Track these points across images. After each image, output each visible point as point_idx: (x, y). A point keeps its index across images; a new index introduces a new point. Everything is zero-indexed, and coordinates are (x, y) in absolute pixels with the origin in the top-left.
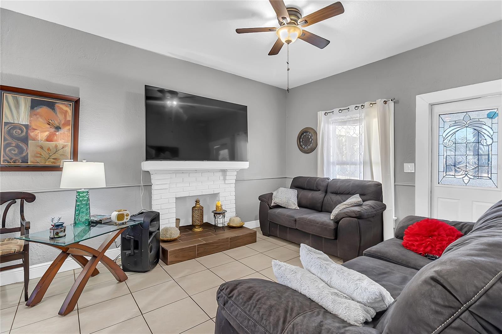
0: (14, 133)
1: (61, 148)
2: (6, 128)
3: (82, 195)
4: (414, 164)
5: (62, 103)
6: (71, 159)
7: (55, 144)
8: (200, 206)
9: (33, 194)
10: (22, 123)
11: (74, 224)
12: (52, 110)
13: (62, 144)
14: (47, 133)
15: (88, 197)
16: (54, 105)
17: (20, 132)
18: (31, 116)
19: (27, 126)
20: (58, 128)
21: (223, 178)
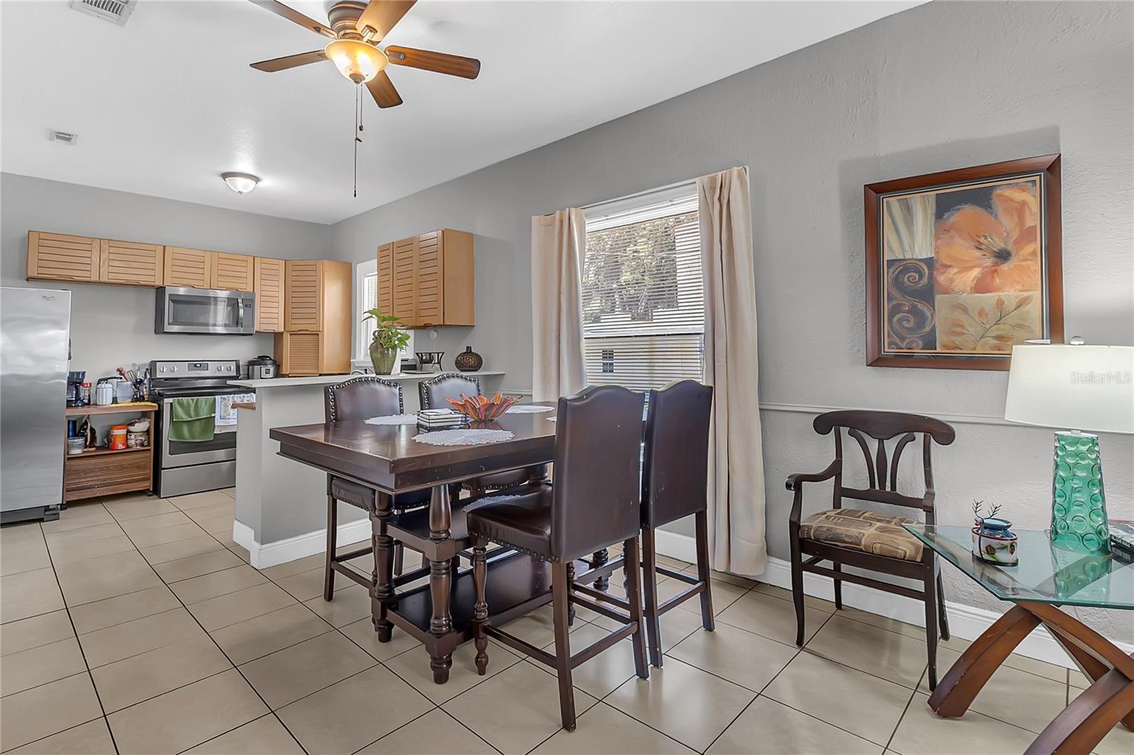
0: (906, 280)
1: (1014, 307)
2: (890, 274)
3: (1073, 449)
5: (1010, 184)
6: (1043, 338)
7: (996, 298)
9: (946, 425)
10: (920, 257)
11: (1053, 536)
12: (986, 209)
13: (1016, 297)
14: (975, 272)
15: (1096, 459)
16: (990, 194)
17: (917, 276)
18: (937, 237)
19: (929, 262)
20: (1003, 256)
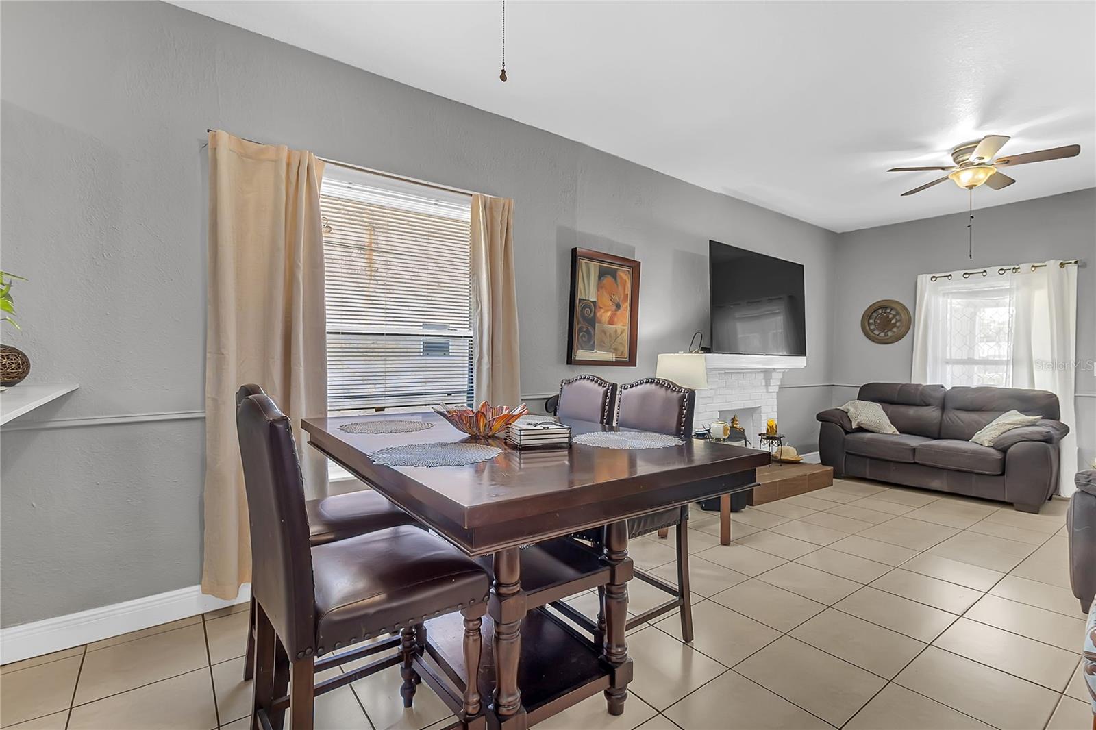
0: (585, 312)
1: (620, 333)
2: (578, 306)
5: (623, 270)
8: (740, 426)
10: (591, 300)
12: (614, 281)
14: (610, 313)
16: (617, 273)
17: (589, 311)
18: (598, 290)
19: (594, 304)
20: (618, 306)
21: (766, 382)
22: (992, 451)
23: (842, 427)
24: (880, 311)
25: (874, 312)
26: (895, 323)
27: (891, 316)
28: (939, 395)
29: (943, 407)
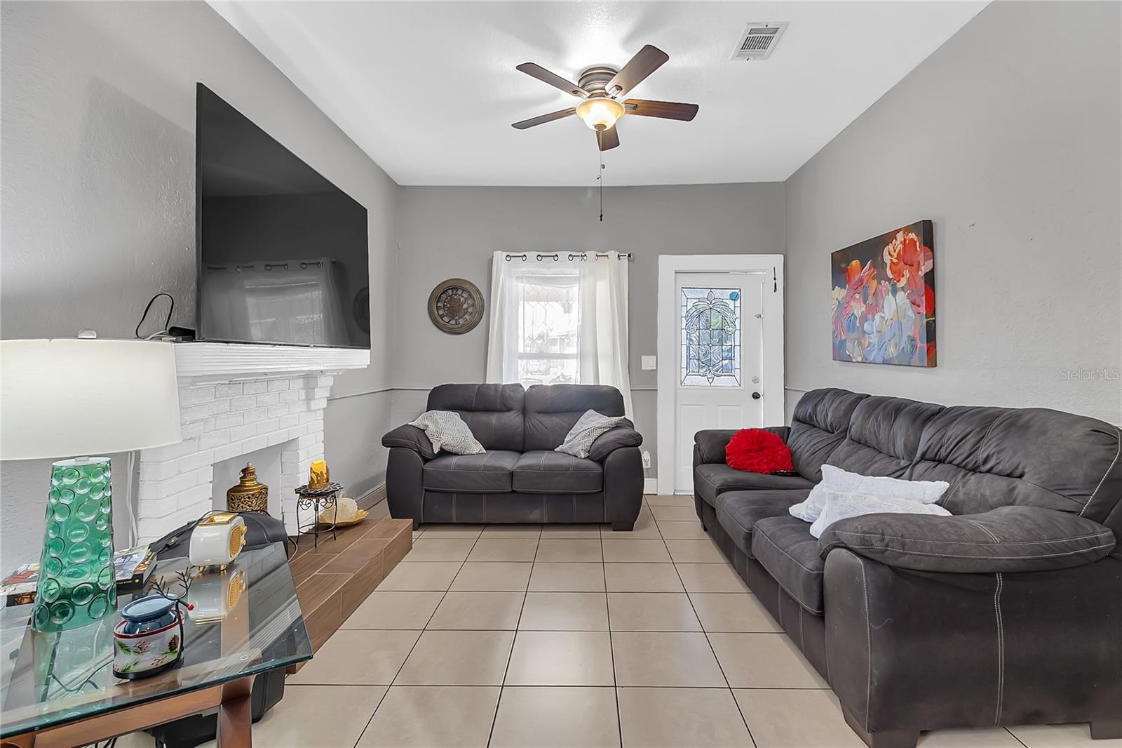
4: (655, 357)
8: (259, 484)
21: (307, 395)
22: (589, 462)
23: (419, 453)
24: (450, 292)
25: (444, 293)
26: (467, 309)
27: (462, 299)
28: (520, 396)
29: (524, 412)
